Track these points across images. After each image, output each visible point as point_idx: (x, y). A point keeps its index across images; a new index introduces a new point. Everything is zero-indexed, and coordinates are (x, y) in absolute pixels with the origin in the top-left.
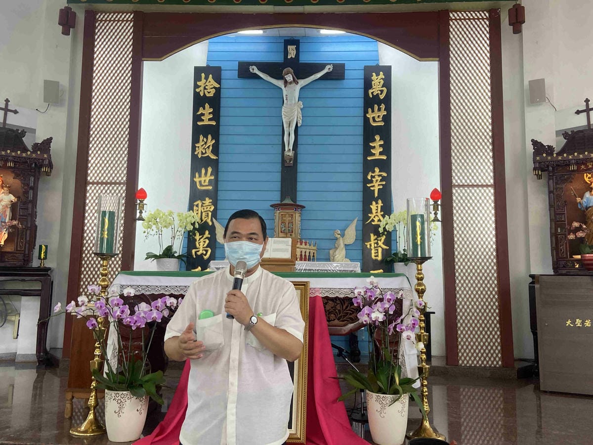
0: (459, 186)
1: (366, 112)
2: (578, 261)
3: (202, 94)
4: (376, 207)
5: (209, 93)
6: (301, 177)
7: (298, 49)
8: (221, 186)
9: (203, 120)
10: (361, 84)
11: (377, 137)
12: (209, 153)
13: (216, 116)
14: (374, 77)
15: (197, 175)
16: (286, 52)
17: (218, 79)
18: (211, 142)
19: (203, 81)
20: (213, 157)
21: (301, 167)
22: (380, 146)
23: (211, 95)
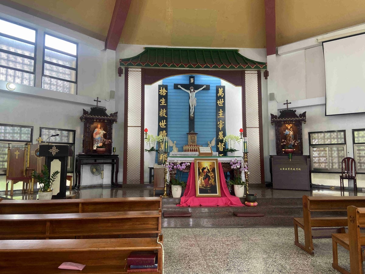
0: (248, 128)
1: (217, 101)
2: (284, 151)
3: (161, 94)
4: (221, 133)
6: (196, 123)
7: (194, 80)
8: (168, 126)
9: (162, 104)
10: (215, 91)
11: (221, 110)
12: (164, 115)
13: (166, 102)
14: (220, 90)
15: (160, 122)
16: (190, 81)
17: (166, 89)
18: (165, 111)
19: (162, 90)
20: (166, 116)
21: (196, 120)
22: (222, 113)
23: (165, 95)
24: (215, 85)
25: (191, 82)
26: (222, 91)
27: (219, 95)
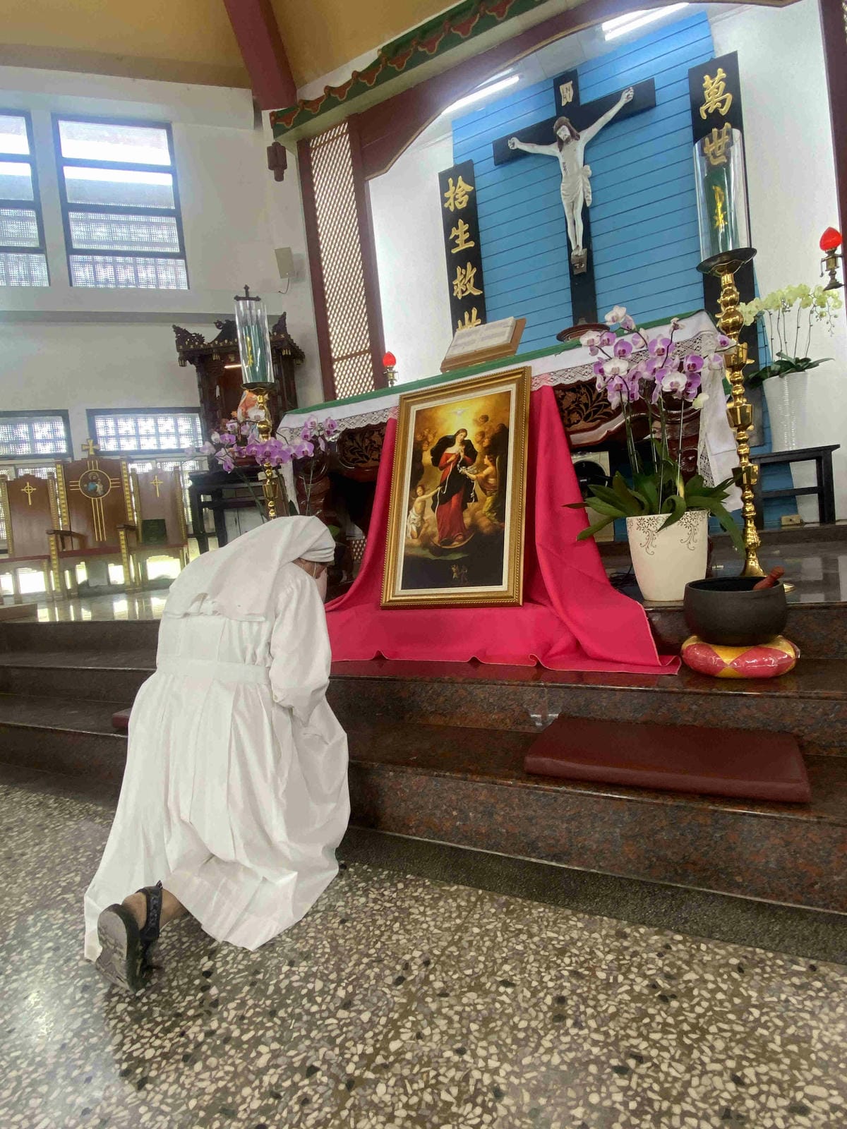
3: (452, 209)
5: (461, 203)
7: (576, 85)
9: (458, 245)
10: (685, 102)
12: (471, 289)
13: (474, 234)
14: (707, 82)
15: (460, 324)
16: (558, 98)
17: (470, 180)
18: (471, 272)
19: (452, 188)
20: (477, 293)
21: (599, 271)
23: (464, 205)
24: (683, 72)
25: (564, 103)
26: (722, 85)
27: (706, 111)
